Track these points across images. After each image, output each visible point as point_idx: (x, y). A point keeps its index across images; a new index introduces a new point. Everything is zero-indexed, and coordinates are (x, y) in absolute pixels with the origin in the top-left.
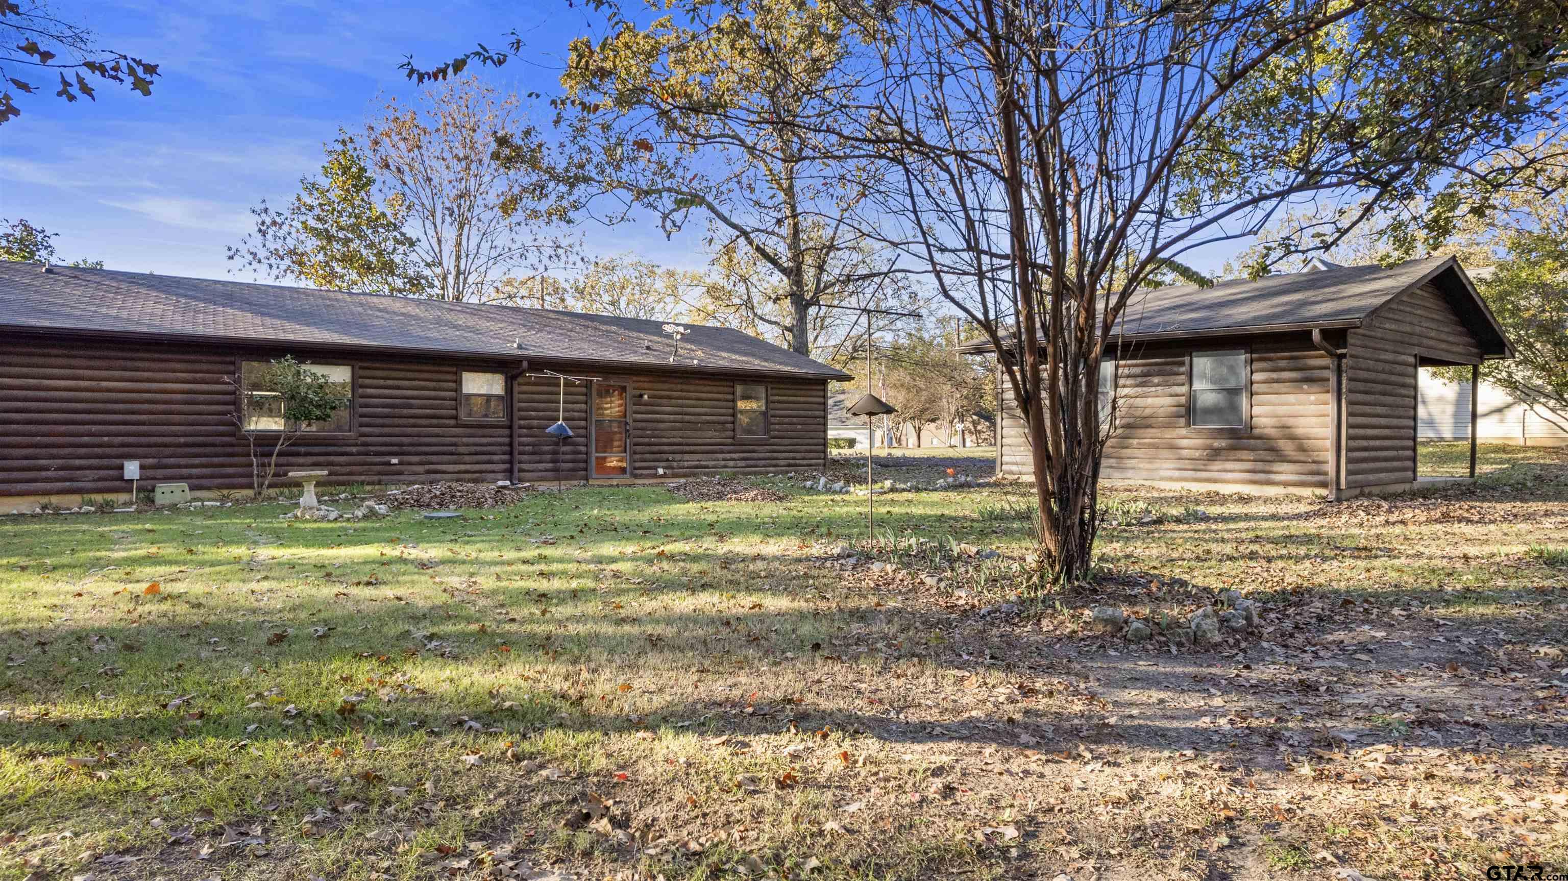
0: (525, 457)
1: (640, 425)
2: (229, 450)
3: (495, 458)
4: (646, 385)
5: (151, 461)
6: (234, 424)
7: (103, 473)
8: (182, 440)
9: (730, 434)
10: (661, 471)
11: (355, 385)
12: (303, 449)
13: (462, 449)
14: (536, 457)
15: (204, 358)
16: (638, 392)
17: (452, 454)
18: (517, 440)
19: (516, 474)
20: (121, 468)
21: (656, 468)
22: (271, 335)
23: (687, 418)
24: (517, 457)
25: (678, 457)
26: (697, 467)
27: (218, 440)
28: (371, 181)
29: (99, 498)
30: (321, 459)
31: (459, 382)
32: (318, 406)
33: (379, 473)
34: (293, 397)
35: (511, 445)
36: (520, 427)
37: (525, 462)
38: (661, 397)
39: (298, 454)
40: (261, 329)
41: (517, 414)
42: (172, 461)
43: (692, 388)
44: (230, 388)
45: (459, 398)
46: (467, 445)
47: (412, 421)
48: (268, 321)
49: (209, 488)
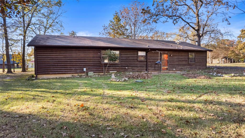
0: (149, 67)
1: (170, 61)
2: (100, 66)
3: (144, 67)
4: (171, 53)
5: (87, 68)
6: (100, 62)
7: (80, 70)
8: (92, 64)
9: (188, 62)
10: (174, 70)
11: (120, 54)
12: (111, 66)
13: (138, 66)
14: (151, 67)
15: (96, 50)
16: (170, 54)
17: (137, 66)
18: (148, 64)
19: (148, 70)
20: (83, 69)
21: (173, 69)
22: (106, 46)
23: (179, 59)
24: (148, 67)
25: (177, 67)
26: (181, 69)
27: (98, 64)
28: (121, 20)
29: (80, 74)
30: (114, 67)
31: (138, 53)
32: (114, 58)
33: (124, 70)
34: (110, 57)
35: (147, 65)
36: (149, 61)
37: (149, 68)
38: (174, 55)
39: (111, 67)
40: (104, 45)
41: (148, 59)
42: (91, 68)
43: (180, 53)
44: (100, 55)
45: (138, 56)
46: (139, 65)
47: (130, 60)
48: (106, 43)
49: (96, 73)
